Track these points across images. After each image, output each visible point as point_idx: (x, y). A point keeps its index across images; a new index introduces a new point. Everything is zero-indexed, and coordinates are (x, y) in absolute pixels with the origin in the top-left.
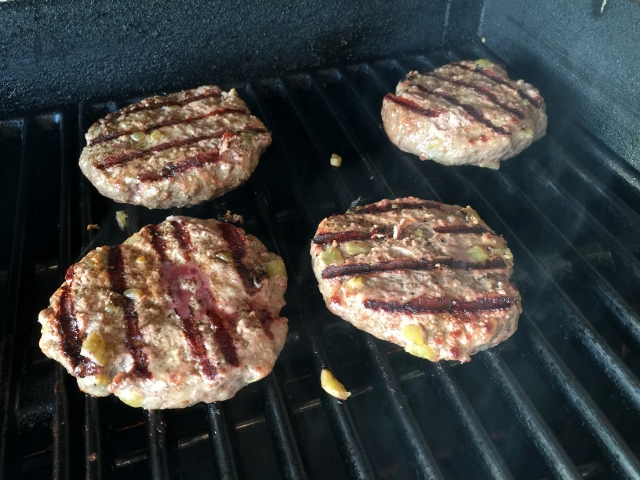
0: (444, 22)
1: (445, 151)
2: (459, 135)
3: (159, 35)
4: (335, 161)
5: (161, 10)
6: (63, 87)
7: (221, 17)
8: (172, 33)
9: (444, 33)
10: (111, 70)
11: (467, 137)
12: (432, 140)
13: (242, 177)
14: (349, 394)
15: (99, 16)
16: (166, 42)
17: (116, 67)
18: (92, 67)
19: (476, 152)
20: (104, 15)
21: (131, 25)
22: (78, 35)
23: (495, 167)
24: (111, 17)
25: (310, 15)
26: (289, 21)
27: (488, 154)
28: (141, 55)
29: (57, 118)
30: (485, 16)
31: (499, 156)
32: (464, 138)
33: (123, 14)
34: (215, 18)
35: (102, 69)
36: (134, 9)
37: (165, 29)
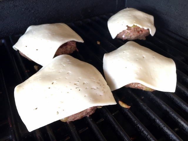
0: (116, 4)
1: (131, 36)
2: (134, 31)
3: (34, 12)
4: (99, 43)
5: (34, 3)
6: (4, 31)
7: (53, 5)
8: (38, 11)
9: (116, 7)
10: (19, 24)
11: (137, 31)
12: (127, 33)
13: (74, 50)
14: (130, 107)
15: (15, 7)
16: (37, 14)
17: (21, 23)
18: (13, 23)
19: (140, 35)
20: (17, 6)
21: (25, 9)
22: (8, 13)
23: (145, 39)
24: (19, 6)
25: (79, 3)
26: (73, 5)
27: (143, 36)
28: (29, 19)
29: (3, 41)
30: (127, 1)
31: (146, 36)
32: (136, 31)
33: (23, 5)
34: (51, 5)
35: (16, 24)
36: (26, 4)
37: (36, 10)
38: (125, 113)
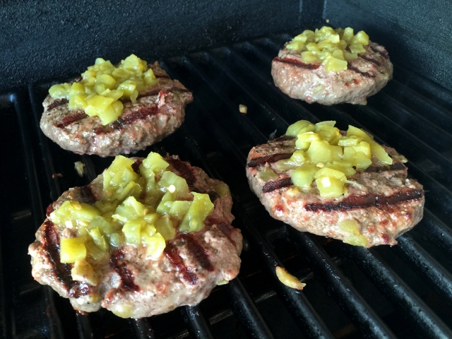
0: (299, 10)
1: (327, 94)
2: (337, 81)
3: (90, 27)
4: (243, 109)
5: (90, 7)
6: (15, 72)
7: (137, 11)
8: (100, 25)
9: (300, 18)
10: (53, 57)
11: (343, 81)
12: (316, 86)
13: (176, 126)
14: (305, 285)
15: (42, 13)
16: (96, 33)
17: (57, 55)
18: (37, 55)
19: (351, 92)
20: (46, 12)
21: (68, 21)
22: (25, 30)
23: (364, 103)
24: (52, 14)
25: (204, 8)
26: (188, 13)
27: (359, 93)
28: (76, 44)
29: (12, 98)
30: (328, 3)
31: (367, 94)
32: (341, 83)
33: (61, 12)
34: (132, 12)
35: (46, 56)
36: (69, 7)
37: (94, 22)
38: (291, 300)
